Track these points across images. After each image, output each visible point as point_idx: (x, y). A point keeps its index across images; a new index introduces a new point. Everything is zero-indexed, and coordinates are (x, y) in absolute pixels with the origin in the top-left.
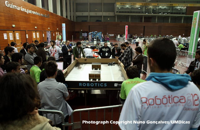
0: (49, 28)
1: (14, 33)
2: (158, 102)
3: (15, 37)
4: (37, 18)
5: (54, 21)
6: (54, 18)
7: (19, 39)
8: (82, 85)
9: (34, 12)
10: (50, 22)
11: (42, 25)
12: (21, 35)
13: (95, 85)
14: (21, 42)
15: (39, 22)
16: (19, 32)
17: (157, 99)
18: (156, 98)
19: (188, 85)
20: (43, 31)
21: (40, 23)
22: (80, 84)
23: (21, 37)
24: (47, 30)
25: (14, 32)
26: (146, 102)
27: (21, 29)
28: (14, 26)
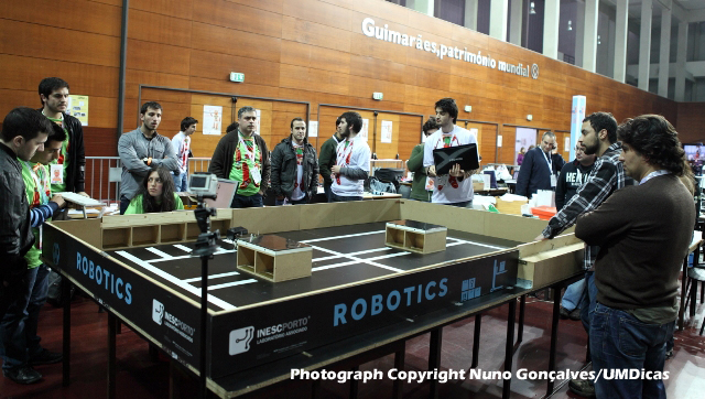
0: (530, 117)
1: (375, 120)
3: (374, 135)
4: (482, 77)
5: (561, 92)
6: (561, 81)
7: (389, 141)
9: (469, 56)
10: (539, 95)
11: (499, 104)
12: (400, 128)
14: (396, 152)
15: (489, 91)
16: (397, 118)
20: (501, 126)
21: (493, 96)
23: (400, 135)
24: (518, 121)
25: (376, 115)
27: (405, 108)
28: (378, 96)
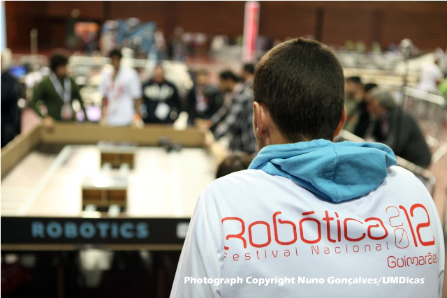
2: (285, 233)
8: (45, 232)
13: (98, 231)
17: (280, 221)
18: (278, 217)
19: (388, 179)
22: (37, 230)
26: (239, 236)
